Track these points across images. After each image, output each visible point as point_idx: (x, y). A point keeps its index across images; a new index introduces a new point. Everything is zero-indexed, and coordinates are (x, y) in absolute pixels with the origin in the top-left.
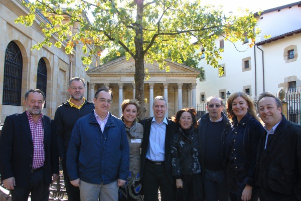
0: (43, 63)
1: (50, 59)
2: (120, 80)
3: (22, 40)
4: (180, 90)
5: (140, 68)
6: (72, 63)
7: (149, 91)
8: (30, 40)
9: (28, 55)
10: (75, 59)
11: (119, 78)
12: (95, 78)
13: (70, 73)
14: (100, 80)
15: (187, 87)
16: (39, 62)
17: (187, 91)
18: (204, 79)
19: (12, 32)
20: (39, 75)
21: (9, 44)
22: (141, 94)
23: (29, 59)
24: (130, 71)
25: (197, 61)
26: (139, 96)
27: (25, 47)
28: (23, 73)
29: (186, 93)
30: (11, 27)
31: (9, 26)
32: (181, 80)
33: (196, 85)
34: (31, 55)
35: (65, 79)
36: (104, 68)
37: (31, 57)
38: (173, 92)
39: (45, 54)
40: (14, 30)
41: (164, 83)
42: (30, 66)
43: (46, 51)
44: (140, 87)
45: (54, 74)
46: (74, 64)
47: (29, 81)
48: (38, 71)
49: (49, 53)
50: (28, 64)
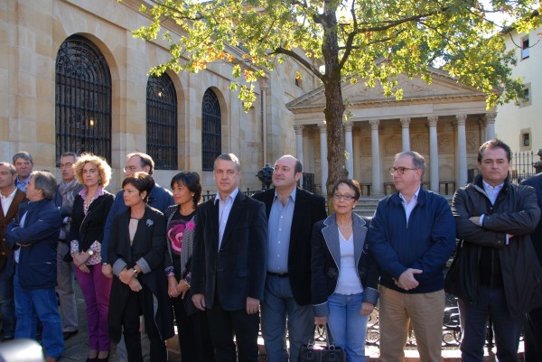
0: (212, 100)
1: (224, 88)
4: (462, 129)
5: (334, 97)
6: (264, 92)
8: (185, 61)
9: (185, 88)
10: (269, 84)
12: (302, 116)
13: (262, 107)
14: (312, 118)
15: (478, 122)
16: (205, 96)
17: (480, 129)
18: (528, 100)
19: (155, 54)
20: (206, 118)
23: (186, 93)
24: (363, 98)
26: (334, 147)
27: (179, 75)
28: (179, 116)
29: (477, 132)
30: (153, 46)
31: (150, 45)
32: (463, 109)
33: (495, 115)
34: (189, 86)
35: (254, 120)
37: (188, 91)
38: (452, 133)
39: (214, 82)
40: (158, 49)
41: (429, 116)
42: (189, 104)
43: (215, 77)
45: (233, 113)
46: (269, 94)
47: (189, 128)
48: (204, 110)
49: (221, 80)
50: (186, 102)
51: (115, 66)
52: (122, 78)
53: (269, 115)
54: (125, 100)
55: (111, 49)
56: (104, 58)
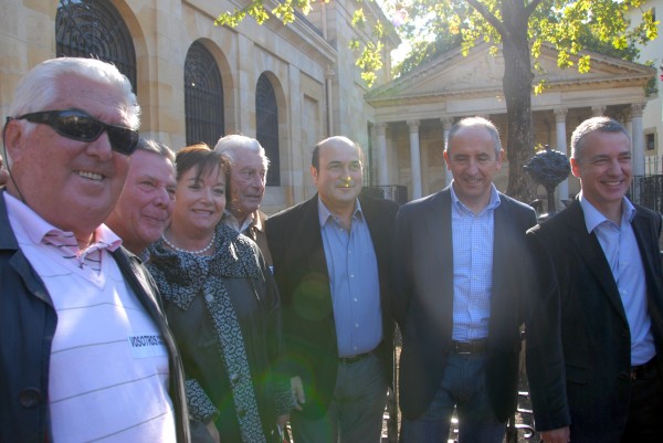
0: (267, 88)
1: (281, 74)
2: (445, 109)
3: (218, 38)
6: (330, 82)
8: (233, 35)
9: (234, 71)
10: (336, 70)
11: (441, 105)
12: (386, 110)
13: (327, 104)
14: (399, 113)
16: (258, 84)
19: (195, 22)
20: (259, 113)
21: (190, 50)
23: (235, 78)
27: (225, 53)
28: (226, 110)
30: (191, 9)
31: (187, 8)
32: (602, 98)
33: (643, 107)
34: (238, 68)
35: (317, 119)
36: (405, 85)
37: (238, 75)
39: (270, 65)
40: (197, 15)
41: (555, 108)
42: (239, 93)
43: (270, 59)
45: (294, 109)
46: (336, 83)
47: (240, 127)
48: (258, 103)
49: (278, 62)
50: (235, 90)
51: (141, 35)
52: (150, 53)
53: (337, 111)
54: (156, 84)
55: (135, 9)
56: (124, 23)
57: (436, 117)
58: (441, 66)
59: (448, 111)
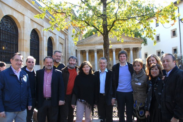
0: (50, 40)
1: (54, 37)
3: (39, 28)
4: (131, 52)
5: (107, 41)
6: (66, 39)
7: (113, 53)
8: (43, 28)
9: (42, 36)
10: (68, 36)
11: (94, 46)
12: (80, 47)
13: (65, 45)
14: (84, 48)
15: (136, 50)
16: (48, 40)
17: (136, 52)
18: (146, 44)
19: (33, 24)
20: (48, 47)
21: (32, 31)
22: (107, 56)
24: (100, 42)
25: (142, 33)
26: (107, 57)
27: (40, 32)
28: (40, 46)
29: (135, 53)
30: (33, 21)
31: (31, 21)
32: (132, 46)
33: (141, 48)
34: (43, 36)
35: (63, 48)
36: (85, 41)
37: (43, 38)
39: (51, 35)
40: (34, 23)
41: (121, 48)
42: (43, 42)
43: (51, 33)
44: (106, 52)
45: (57, 46)
46: (68, 40)
47: (43, 51)
48: (48, 44)
49: (53, 34)
50: (43, 41)
51: (20, 27)
52: (22, 32)
53: (68, 47)
54: (23, 40)
55: (19, 21)
56: (16, 24)
57: (93, 49)
58: (94, 37)
59: (96, 48)
